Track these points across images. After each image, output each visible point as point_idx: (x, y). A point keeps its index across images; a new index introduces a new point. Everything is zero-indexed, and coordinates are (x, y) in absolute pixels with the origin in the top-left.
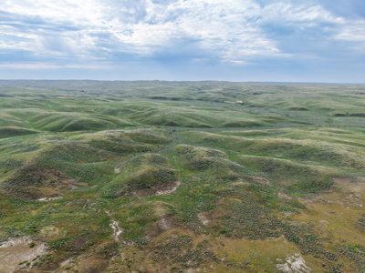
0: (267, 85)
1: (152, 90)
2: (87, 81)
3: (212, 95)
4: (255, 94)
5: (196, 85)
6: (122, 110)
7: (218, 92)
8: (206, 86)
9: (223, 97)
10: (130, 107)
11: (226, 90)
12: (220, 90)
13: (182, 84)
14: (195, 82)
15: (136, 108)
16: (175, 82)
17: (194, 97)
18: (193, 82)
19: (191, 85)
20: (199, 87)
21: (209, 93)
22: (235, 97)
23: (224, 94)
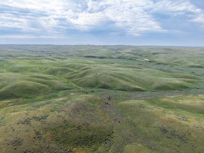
0: (158, 48)
1: (87, 51)
2: (48, 45)
3: (127, 55)
4: (154, 54)
5: (113, 48)
6: (61, 70)
7: (129, 53)
8: (120, 48)
9: (134, 56)
10: (68, 66)
11: (133, 51)
12: (130, 51)
13: (104, 47)
14: (112, 46)
15: (73, 67)
16: (100, 46)
17: (113, 56)
18: (110, 46)
19: (110, 48)
20: (116, 49)
21: (124, 53)
22: (141, 56)
23: (133, 54)
